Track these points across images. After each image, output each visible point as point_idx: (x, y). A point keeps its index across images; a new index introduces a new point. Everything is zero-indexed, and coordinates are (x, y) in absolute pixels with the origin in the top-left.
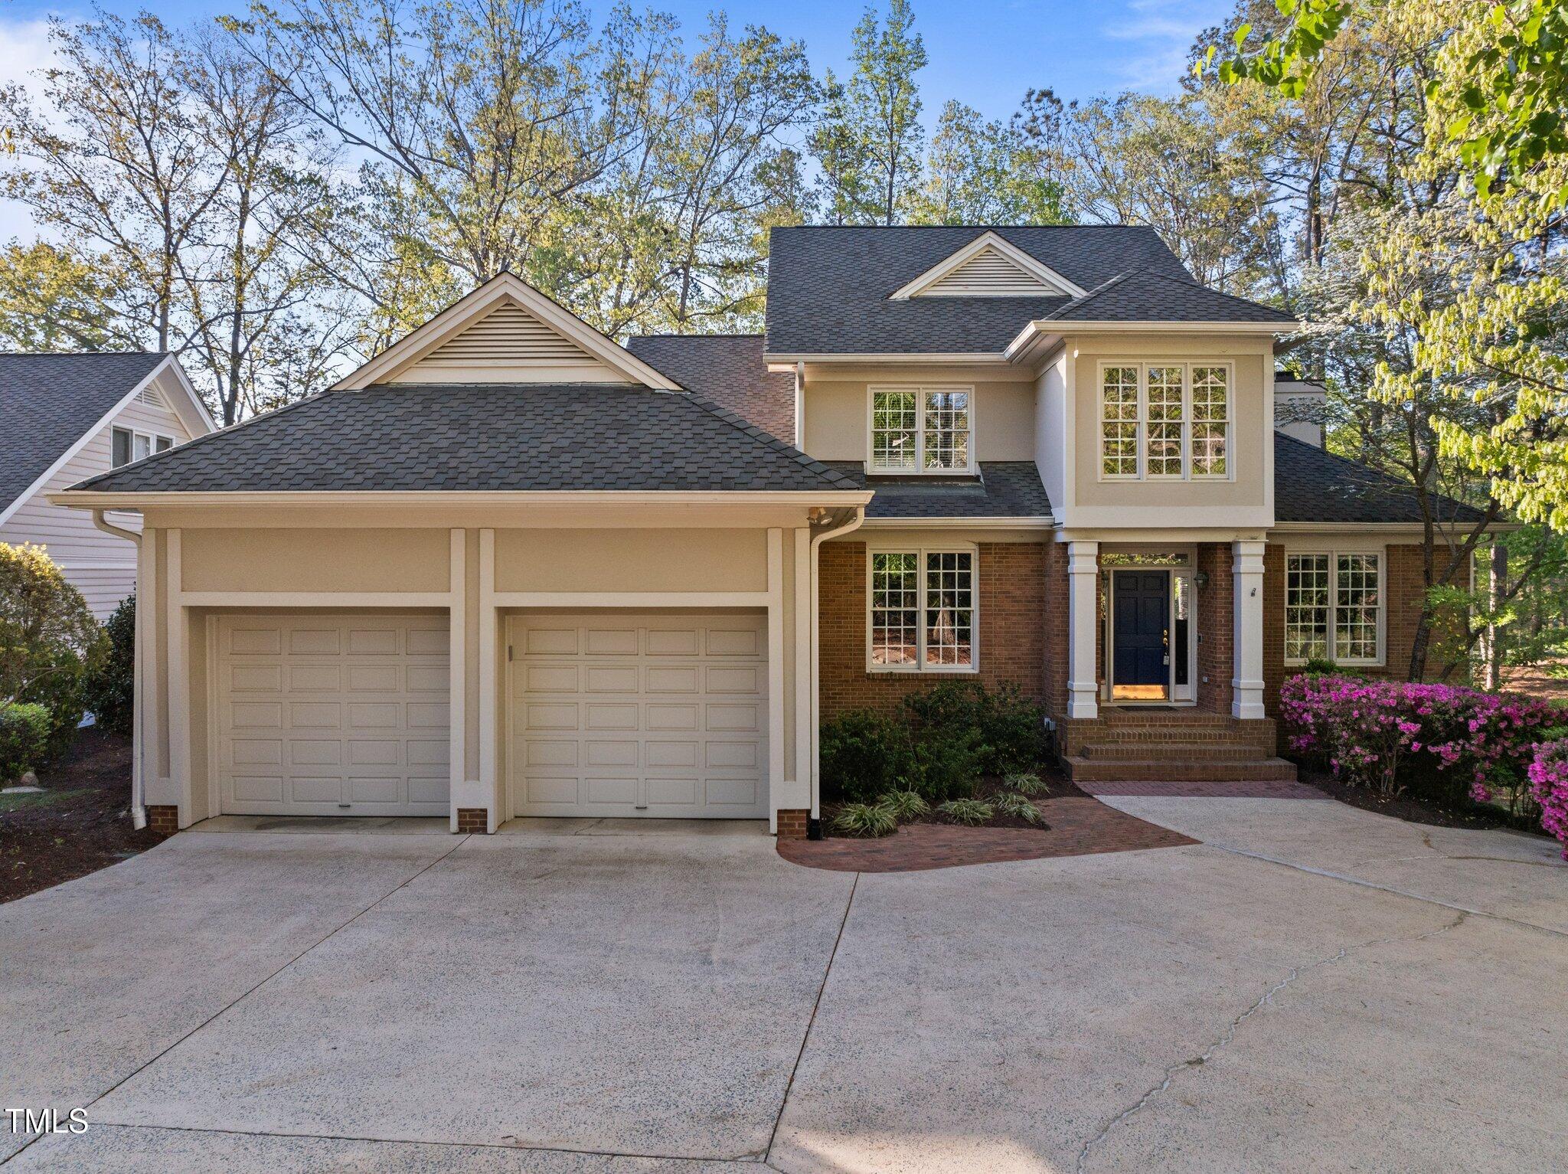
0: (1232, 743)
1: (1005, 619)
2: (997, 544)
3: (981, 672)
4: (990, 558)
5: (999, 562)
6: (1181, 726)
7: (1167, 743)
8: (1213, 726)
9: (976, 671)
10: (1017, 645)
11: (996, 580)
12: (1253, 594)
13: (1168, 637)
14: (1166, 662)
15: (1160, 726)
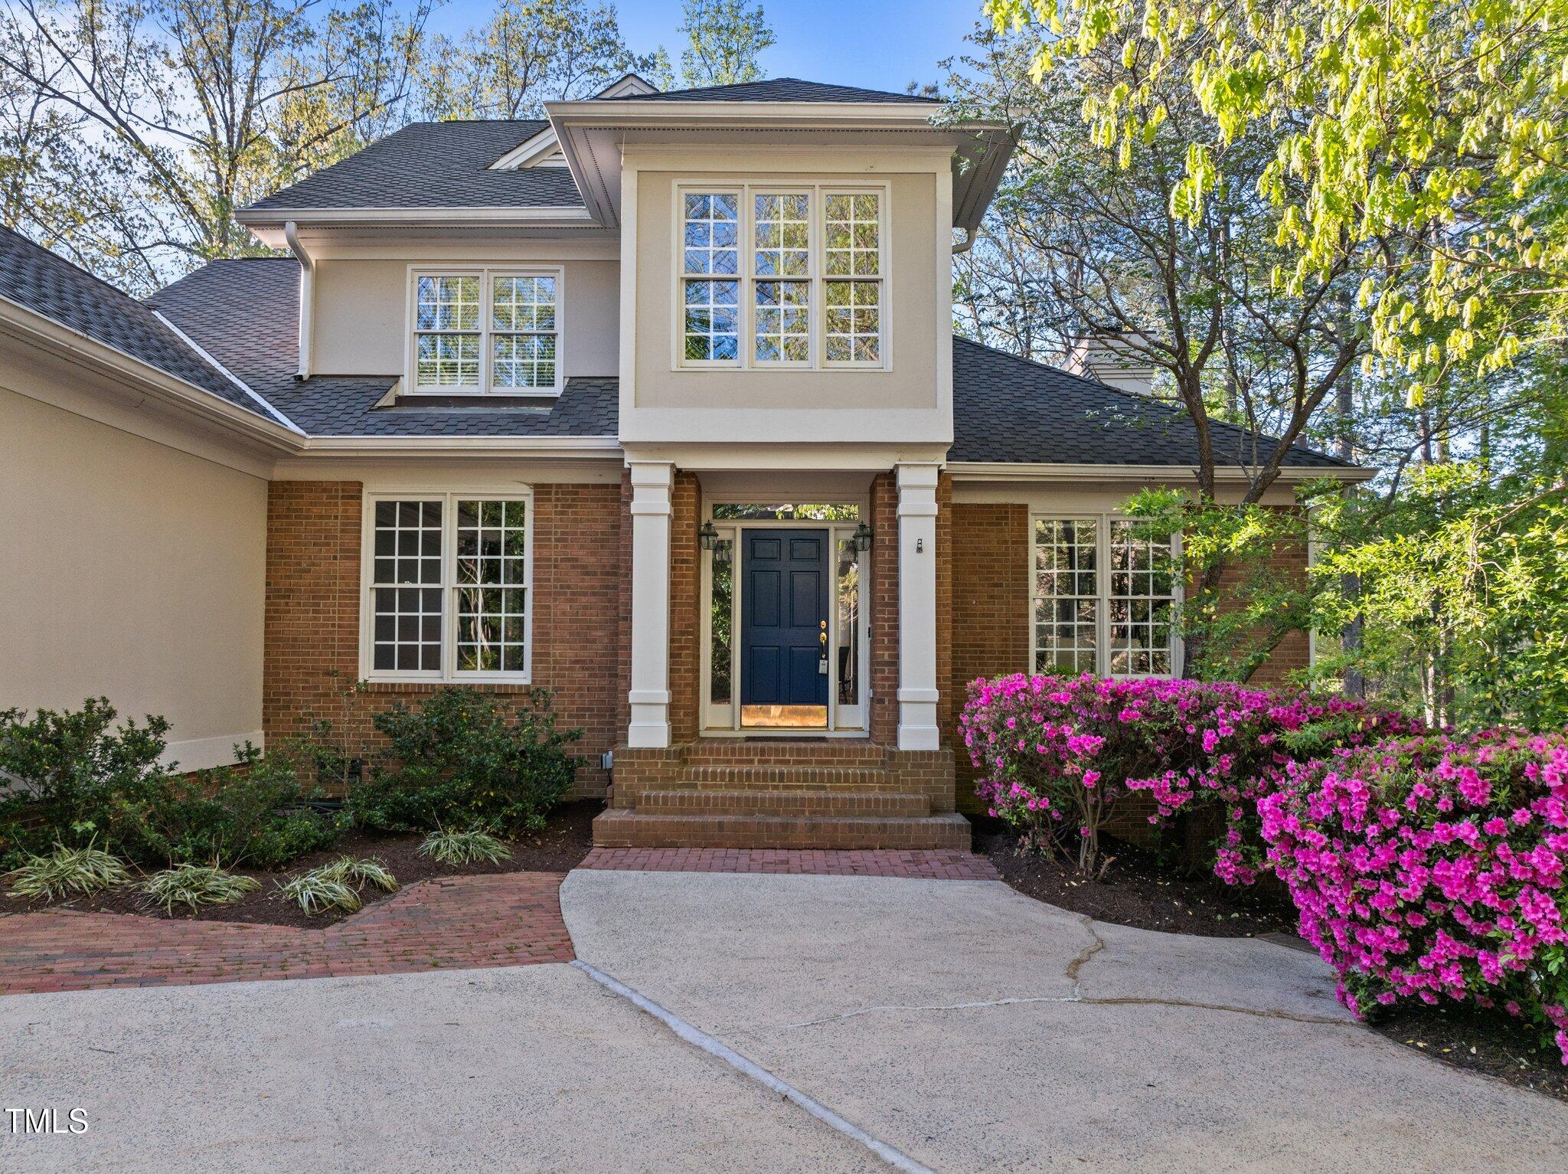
0: (882, 789)
1: (571, 600)
2: (559, 486)
3: (533, 681)
4: (548, 507)
5: (563, 513)
6: (809, 762)
7: (776, 787)
8: (862, 762)
9: (528, 682)
10: (588, 641)
11: (557, 540)
12: (920, 550)
13: (827, 631)
14: (822, 670)
15: (777, 762)
